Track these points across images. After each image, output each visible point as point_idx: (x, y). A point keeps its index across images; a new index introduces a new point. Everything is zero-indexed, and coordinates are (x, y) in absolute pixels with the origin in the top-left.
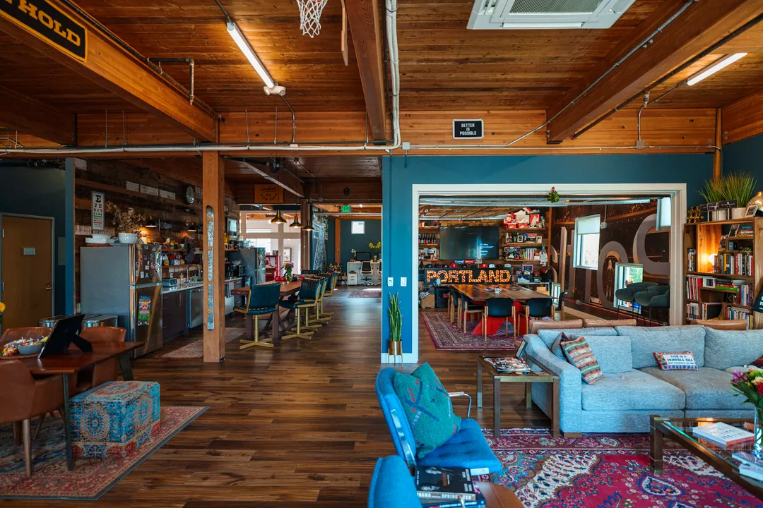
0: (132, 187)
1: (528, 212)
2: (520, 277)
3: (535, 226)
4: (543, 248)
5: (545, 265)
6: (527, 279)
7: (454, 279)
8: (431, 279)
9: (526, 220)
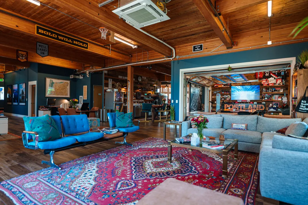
0: (120, 77)
1: (276, 78)
2: (271, 108)
3: (279, 84)
6: (274, 109)
8: (226, 108)
9: (274, 81)
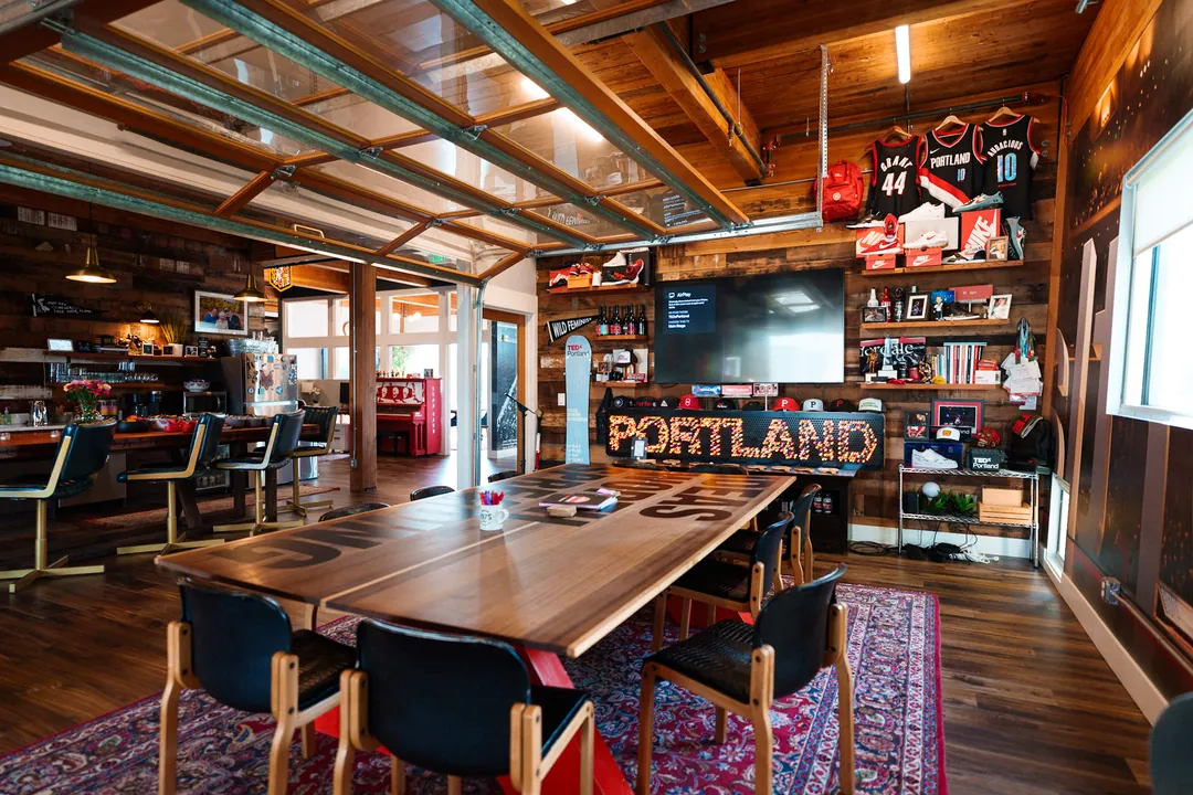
1: (958, 205)
2: (921, 448)
3: (981, 255)
4: (1023, 339)
5: (1031, 405)
6: (947, 456)
7: (685, 445)
8: (621, 441)
9: (947, 233)
